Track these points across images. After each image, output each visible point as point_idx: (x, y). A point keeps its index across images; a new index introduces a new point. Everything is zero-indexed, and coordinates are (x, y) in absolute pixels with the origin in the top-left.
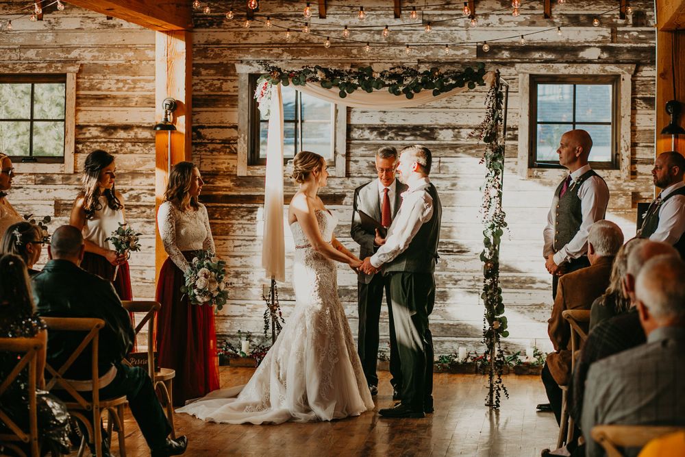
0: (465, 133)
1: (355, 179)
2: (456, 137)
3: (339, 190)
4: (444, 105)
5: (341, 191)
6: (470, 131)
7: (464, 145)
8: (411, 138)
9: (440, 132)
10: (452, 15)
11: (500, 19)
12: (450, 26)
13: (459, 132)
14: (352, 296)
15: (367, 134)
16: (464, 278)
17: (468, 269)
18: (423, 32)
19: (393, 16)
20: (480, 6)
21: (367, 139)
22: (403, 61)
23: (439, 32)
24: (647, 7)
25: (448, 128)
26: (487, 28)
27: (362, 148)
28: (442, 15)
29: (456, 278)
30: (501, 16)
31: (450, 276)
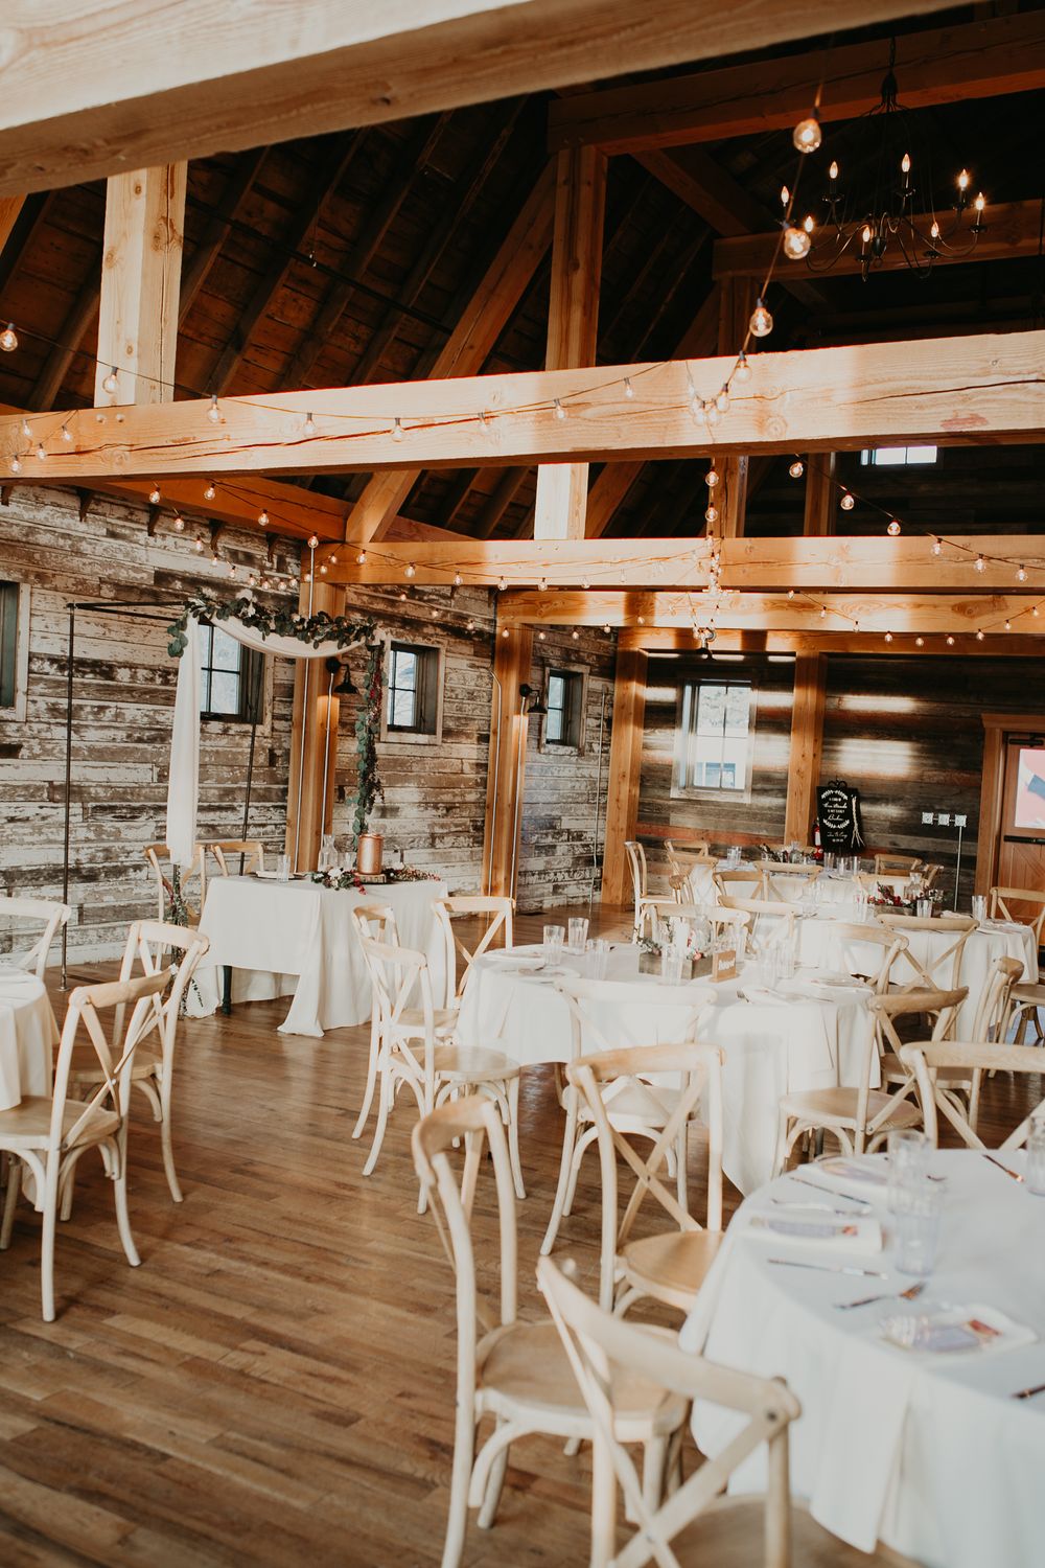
0: (141, 673)
1: (32, 725)
2: (133, 677)
3: (14, 740)
4: (123, 638)
5: (17, 740)
6: (145, 672)
7: (140, 689)
8: (91, 676)
9: (119, 670)
10: (134, 529)
11: (175, 543)
12: (131, 542)
13: (135, 672)
14: (26, 878)
15: (47, 666)
16: (136, 848)
17: (140, 837)
18: (106, 545)
19: (79, 519)
20: (159, 523)
21: (47, 674)
22: (85, 577)
23: (122, 548)
25: (125, 667)
26: (165, 551)
27: (41, 685)
28: (124, 526)
29: (128, 849)
30: (176, 539)
31: (123, 847)
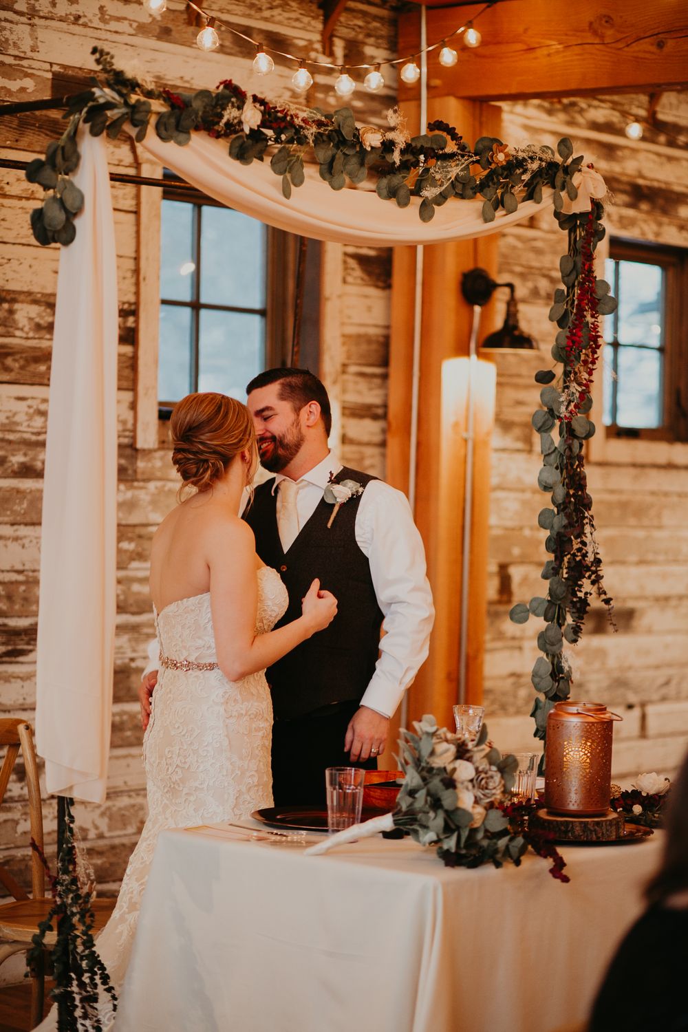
0: (24, 314)
7: (23, 350)
11: (102, 8)
24: (369, 35)
